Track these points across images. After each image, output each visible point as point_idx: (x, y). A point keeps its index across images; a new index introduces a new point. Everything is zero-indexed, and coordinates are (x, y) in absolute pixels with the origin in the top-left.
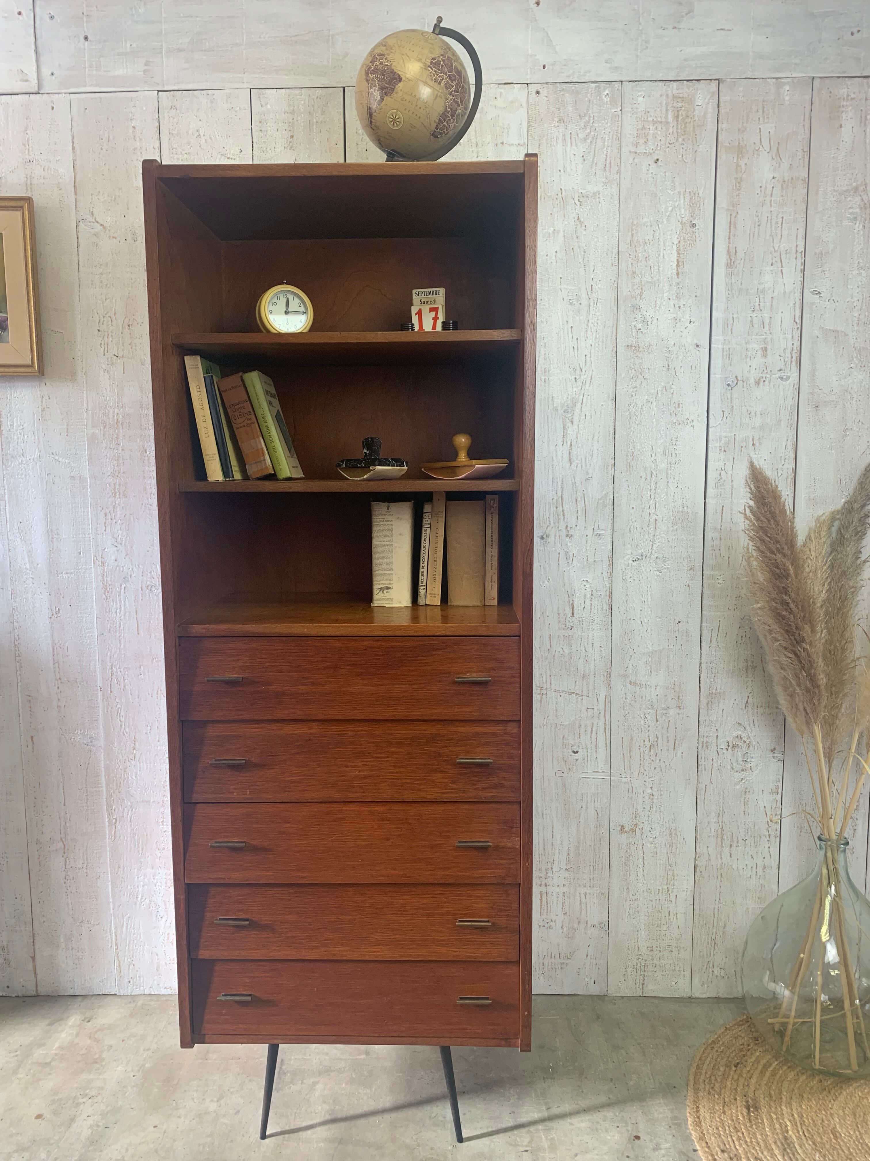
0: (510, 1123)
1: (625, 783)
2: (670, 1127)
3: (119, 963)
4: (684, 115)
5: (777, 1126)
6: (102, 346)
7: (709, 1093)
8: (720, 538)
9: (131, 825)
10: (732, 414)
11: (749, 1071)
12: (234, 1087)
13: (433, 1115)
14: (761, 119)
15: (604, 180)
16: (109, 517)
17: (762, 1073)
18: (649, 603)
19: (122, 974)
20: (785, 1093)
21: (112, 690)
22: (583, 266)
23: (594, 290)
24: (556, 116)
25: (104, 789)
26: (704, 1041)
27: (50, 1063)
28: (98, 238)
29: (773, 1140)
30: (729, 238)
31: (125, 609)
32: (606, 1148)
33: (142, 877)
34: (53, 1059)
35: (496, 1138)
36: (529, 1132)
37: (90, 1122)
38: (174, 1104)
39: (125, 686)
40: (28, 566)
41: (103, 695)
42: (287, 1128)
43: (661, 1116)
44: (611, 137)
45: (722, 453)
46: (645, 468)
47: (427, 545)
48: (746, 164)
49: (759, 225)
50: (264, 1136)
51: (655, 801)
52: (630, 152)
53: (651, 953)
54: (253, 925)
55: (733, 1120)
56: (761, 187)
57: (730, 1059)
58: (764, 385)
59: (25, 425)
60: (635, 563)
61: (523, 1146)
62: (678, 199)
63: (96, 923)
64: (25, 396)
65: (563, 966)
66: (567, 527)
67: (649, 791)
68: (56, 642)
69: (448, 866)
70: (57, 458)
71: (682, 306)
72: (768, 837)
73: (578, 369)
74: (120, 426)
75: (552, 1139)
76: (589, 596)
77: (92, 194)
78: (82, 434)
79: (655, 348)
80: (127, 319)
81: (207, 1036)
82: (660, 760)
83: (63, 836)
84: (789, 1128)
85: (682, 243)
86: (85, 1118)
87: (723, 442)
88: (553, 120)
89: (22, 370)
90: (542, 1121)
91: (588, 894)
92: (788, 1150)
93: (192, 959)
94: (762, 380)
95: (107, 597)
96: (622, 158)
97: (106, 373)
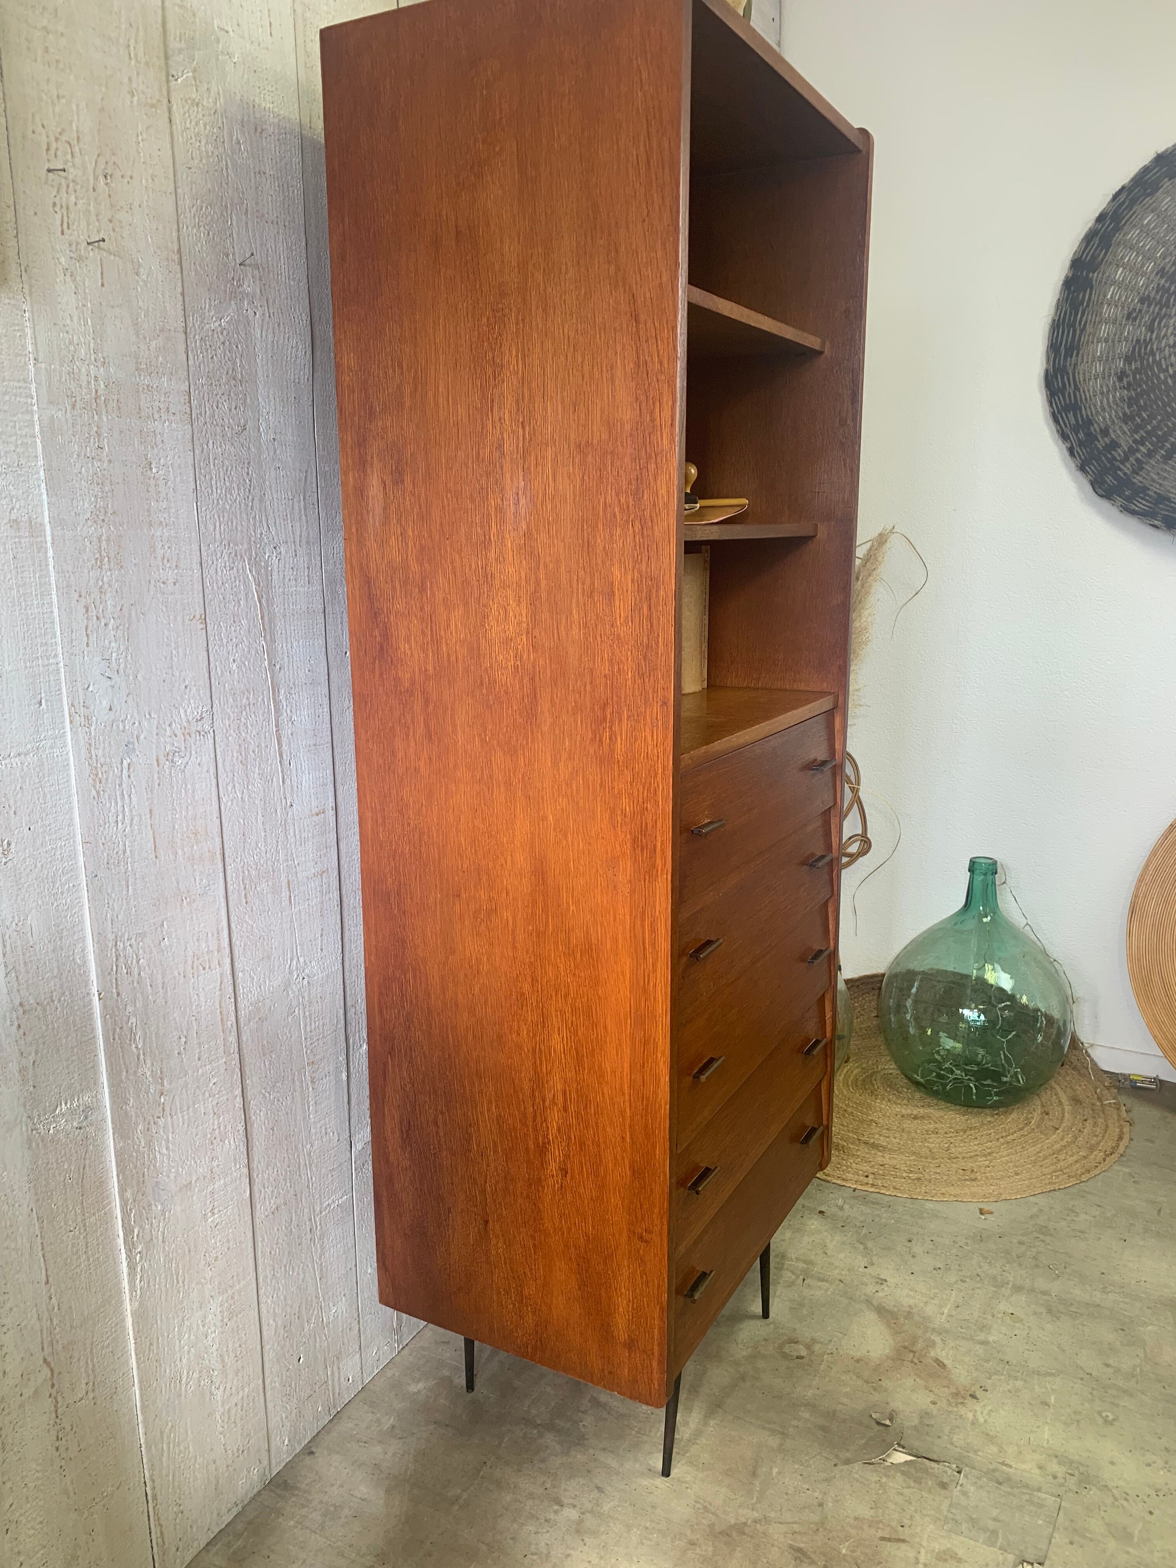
6: (57, 209)
16: (93, 613)
19: (166, 1546)
25: (117, 1203)
31: (131, 811)
32: (826, 1234)
39: (139, 974)
61: (796, 1280)
75: (794, 1258)
78: (28, 417)
80: (102, 159)
95: (98, 792)
97: (68, 278)
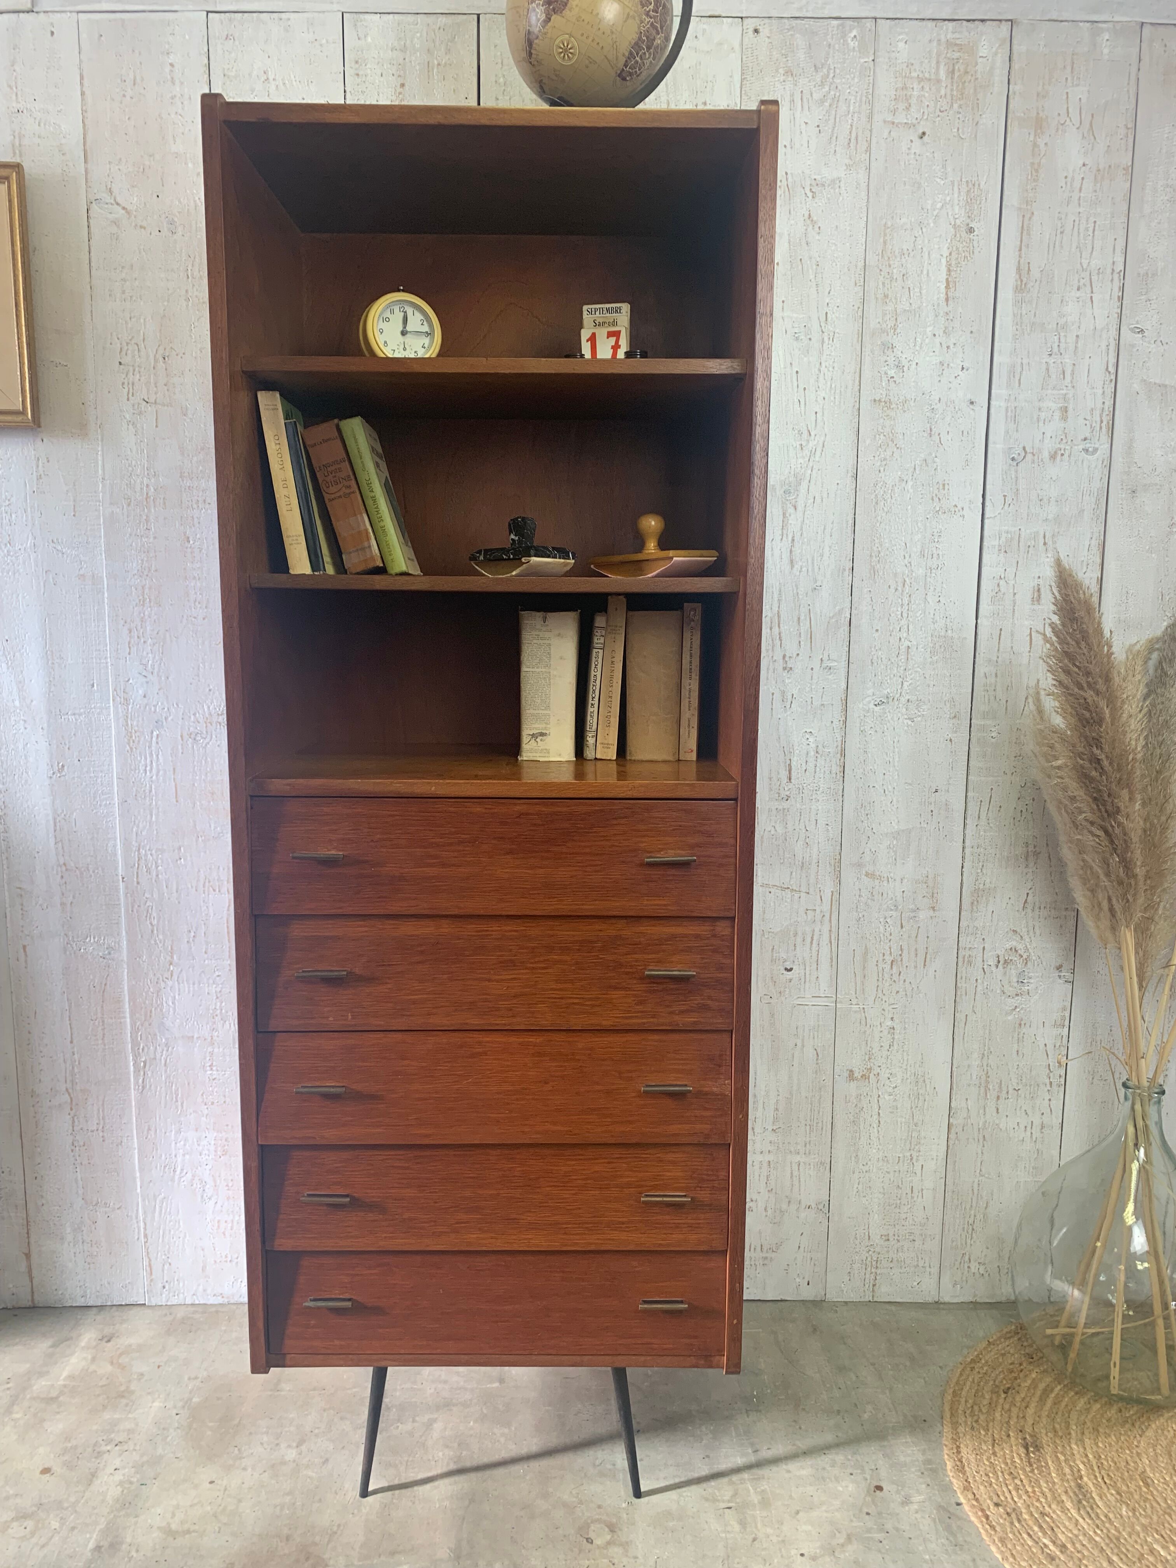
0: (705, 1471)
1: (856, 1012)
2: (922, 1473)
3: (150, 1260)
4: (962, 70)
5: (1067, 1470)
6: (125, 386)
7: (972, 1428)
8: (996, 674)
9: (166, 1071)
10: (1017, 501)
11: (1023, 1400)
12: (318, 1428)
13: (597, 1462)
14: (1069, 79)
15: (847, 161)
16: (135, 634)
17: (1042, 1400)
18: (896, 764)
19: (153, 1277)
20: (1074, 1427)
21: (140, 880)
22: (814, 286)
23: (829, 319)
24: (782, 65)
25: (128, 1020)
26: (960, 1359)
27: (57, 1398)
28: (118, 227)
29: (1063, 1489)
30: (1020, 250)
31: (158, 765)
32: (837, 1503)
33: (182, 1143)
34: (61, 1393)
35: (686, 1491)
36: (731, 1483)
37: (118, 1477)
38: (236, 1451)
39: (157, 876)
40: (17, 703)
41: (127, 888)
42: (396, 1482)
43: (908, 1459)
44: (858, 99)
45: (1002, 555)
46: (895, 575)
47: (599, 674)
48: (1046, 144)
49: (1062, 233)
50: (365, 1493)
51: (896, 1037)
52: (885, 122)
53: (887, 1243)
54: (356, 1203)
55: (1006, 1464)
56: (1066, 177)
57: (997, 1383)
58: (1062, 460)
59: (13, 500)
60: (878, 708)
61: (723, 1501)
62: (951, 192)
63: (117, 1206)
64: (12, 457)
65: (766, 1262)
66: (784, 657)
67: (889, 1023)
68: (60, 811)
69: (630, 1119)
70: (59, 548)
71: (952, 346)
72: (1048, 1085)
73: (806, 433)
74: (152, 502)
75: (763, 1491)
76: (812, 753)
77: (110, 163)
78: (97, 513)
79: (912, 404)
80: (161, 348)
81: (288, 1357)
82: (905, 981)
83: (69, 1085)
84: (1083, 1473)
85: (954, 255)
86: (112, 1471)
87: (1003, 539)
88: (777, 71)
89: (9, 418)
90: (749, 1467)
91: (802, 1164)
92: (1084, 1503)
93: (267, 1251)
94: (1059, 453)
95: (131, 749)
96: (874, 131)
97: (131, 426)
